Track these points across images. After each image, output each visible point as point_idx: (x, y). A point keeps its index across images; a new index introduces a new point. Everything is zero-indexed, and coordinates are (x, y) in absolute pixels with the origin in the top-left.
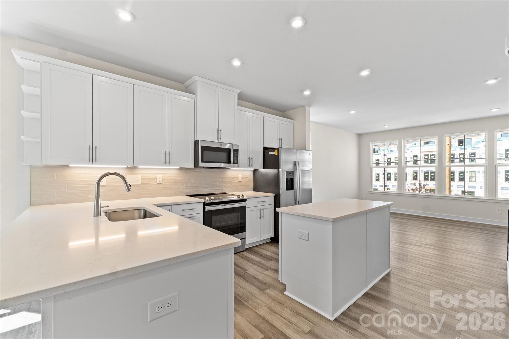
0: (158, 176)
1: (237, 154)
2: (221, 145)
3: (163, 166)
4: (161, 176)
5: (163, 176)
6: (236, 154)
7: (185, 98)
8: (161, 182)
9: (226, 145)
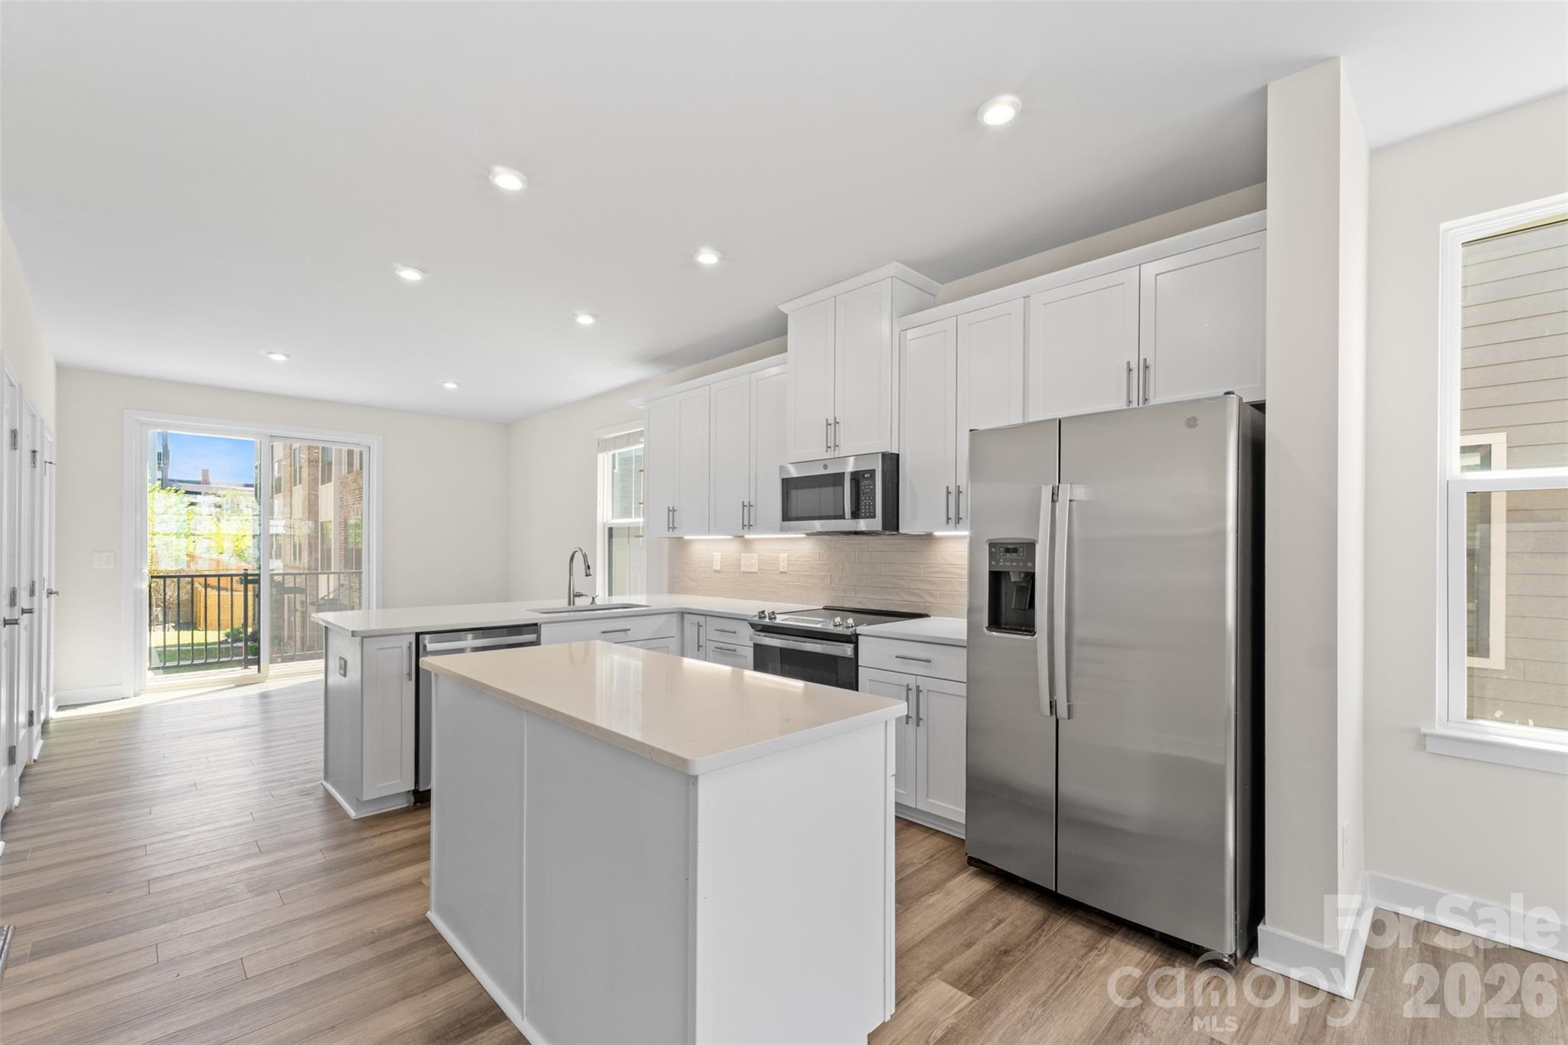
0: (781, 555)
1: (871, 487)
2: (825, 467)
3: (778, 534)
4: (785, 555)
5: (788, 557)
6: (869, 485)
7: (773, 371)
8: (785, 570)
9: (845, 464)
